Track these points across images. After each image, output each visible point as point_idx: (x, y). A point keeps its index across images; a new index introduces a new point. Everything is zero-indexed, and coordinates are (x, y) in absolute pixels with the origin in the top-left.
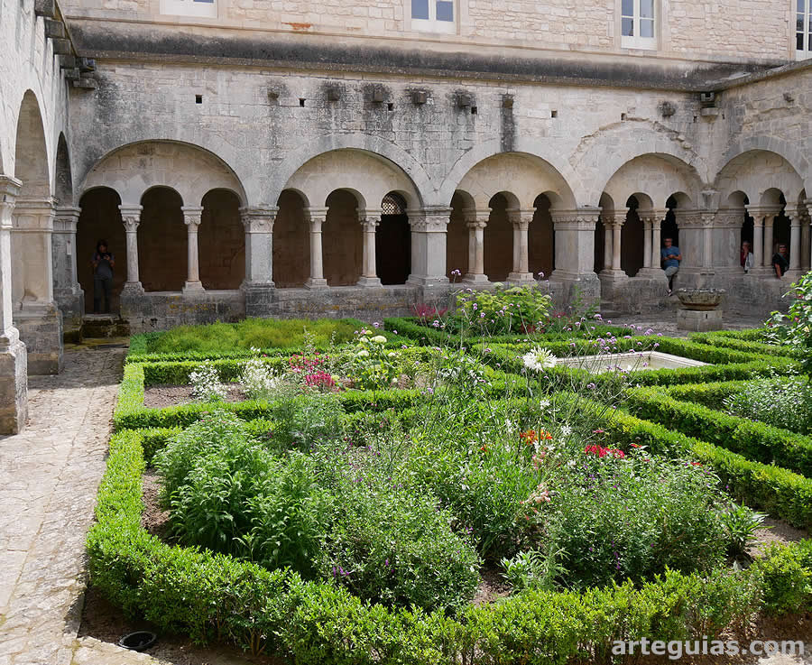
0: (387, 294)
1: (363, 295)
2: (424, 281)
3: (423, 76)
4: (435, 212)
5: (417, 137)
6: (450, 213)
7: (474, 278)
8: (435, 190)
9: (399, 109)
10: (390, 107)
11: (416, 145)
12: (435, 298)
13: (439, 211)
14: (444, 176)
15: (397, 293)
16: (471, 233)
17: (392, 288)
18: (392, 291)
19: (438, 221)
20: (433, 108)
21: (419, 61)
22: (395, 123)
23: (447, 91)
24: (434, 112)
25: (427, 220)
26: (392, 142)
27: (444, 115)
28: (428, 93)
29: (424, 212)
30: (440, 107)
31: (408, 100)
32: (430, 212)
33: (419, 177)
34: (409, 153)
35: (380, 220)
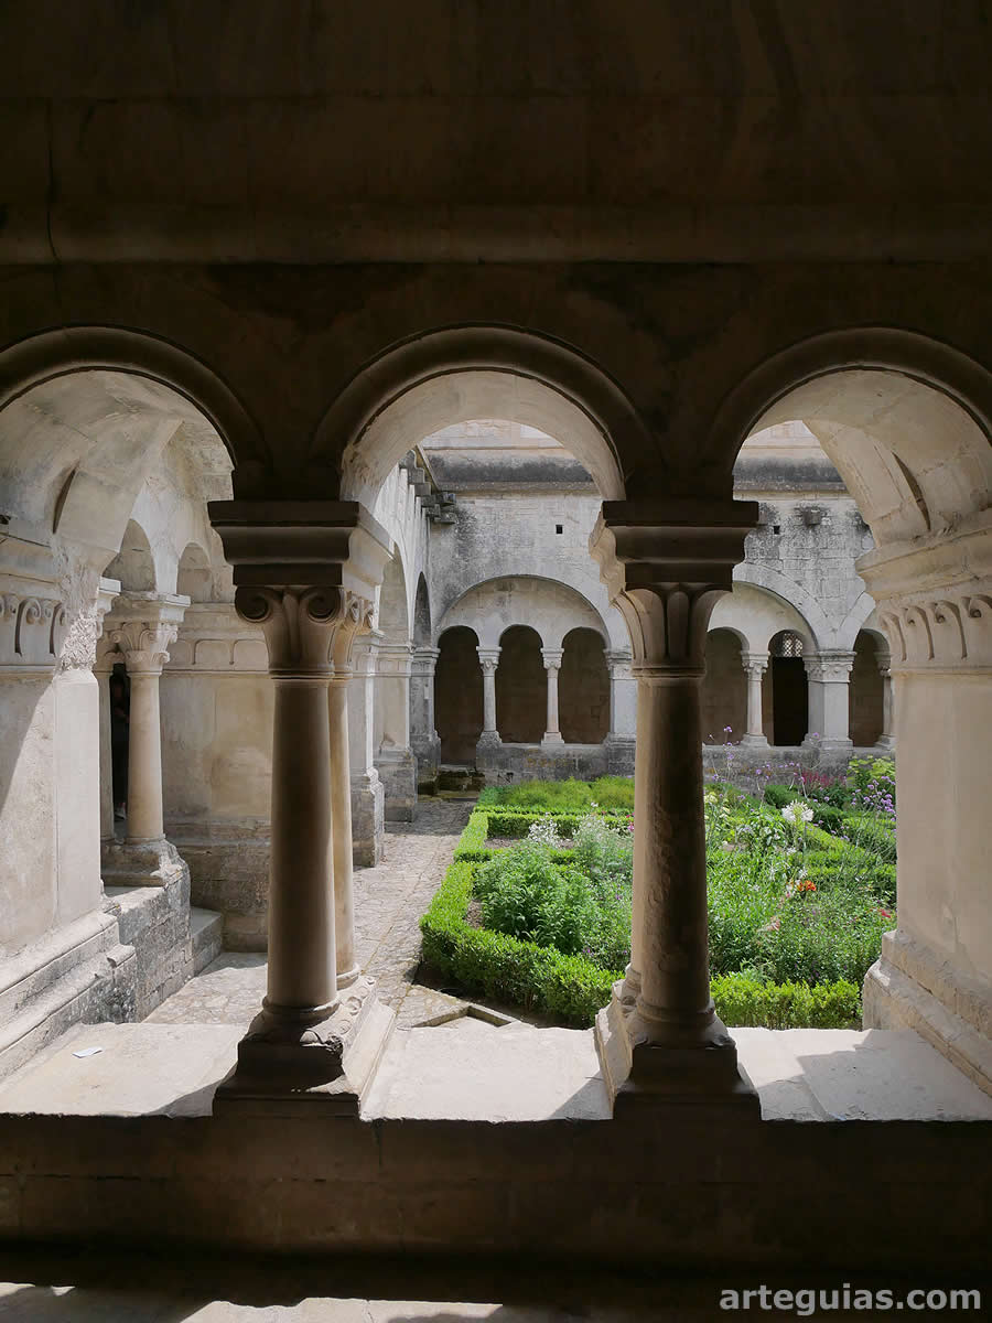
0: (775, 757)
1: (746, 757)
2: (820, 744)
3: (816, 490)
4: (834, 657)
5: (810, 565)
6: (852, 659)
7: (888, 742)
8: (834, 630)
9: (787, 533)
10: (777, 530)
11: (809, 576)
12: (834, 765)
13: (838, 656)
14: (844, 612)
15: (788, 757)
16: (885, 683)
17: (782, 750)
18: (782, 753)
19: (837, 669)
20: (829, 529)
21: (815, 471)
22: (782, 549)
23: (847, 509)
24: (831, 534)
25: (824, 667)
26: (779, 572)
27: (843, 539)
28: (822, 512)
29: (819, 657)
30: (839, 528)
31: (799, 521)
32: (826, 657)
33: (813, 614)
34: (800, 585)
35: (767, 666)
